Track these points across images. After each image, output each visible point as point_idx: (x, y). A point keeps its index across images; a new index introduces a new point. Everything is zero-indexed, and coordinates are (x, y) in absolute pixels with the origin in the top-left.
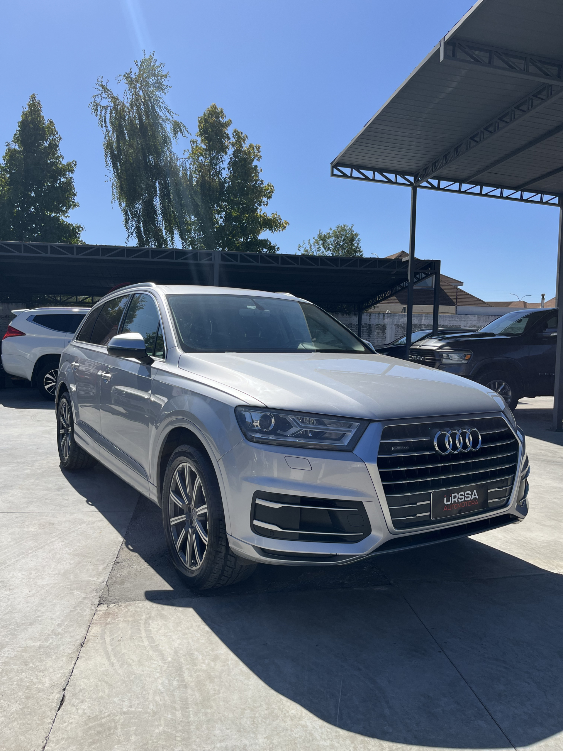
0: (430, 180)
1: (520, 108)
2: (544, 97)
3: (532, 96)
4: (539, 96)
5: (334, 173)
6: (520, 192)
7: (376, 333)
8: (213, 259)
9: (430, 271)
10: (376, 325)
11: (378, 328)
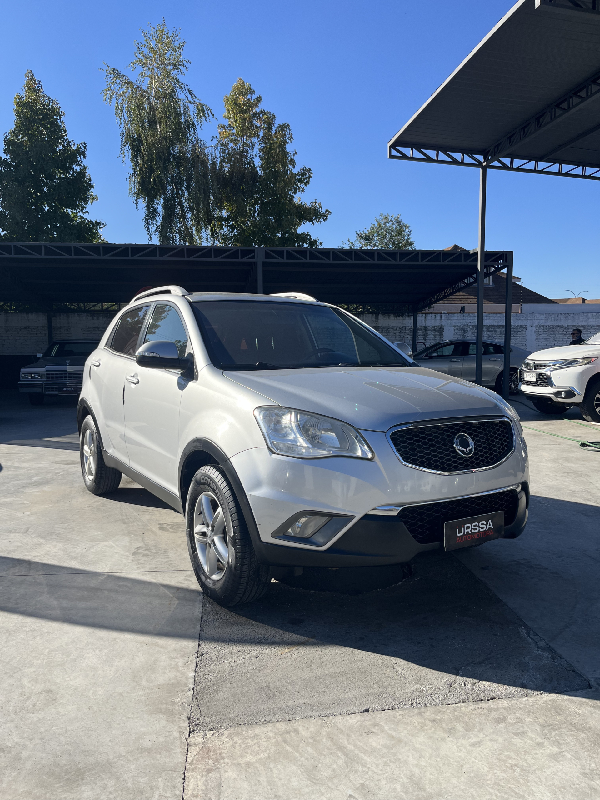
0: (501, 159)
5: (393, 154)
7: (432, 336)
8: (256, 256)
9: (500, 264)
10: (433, 327)
11: (435, 330)
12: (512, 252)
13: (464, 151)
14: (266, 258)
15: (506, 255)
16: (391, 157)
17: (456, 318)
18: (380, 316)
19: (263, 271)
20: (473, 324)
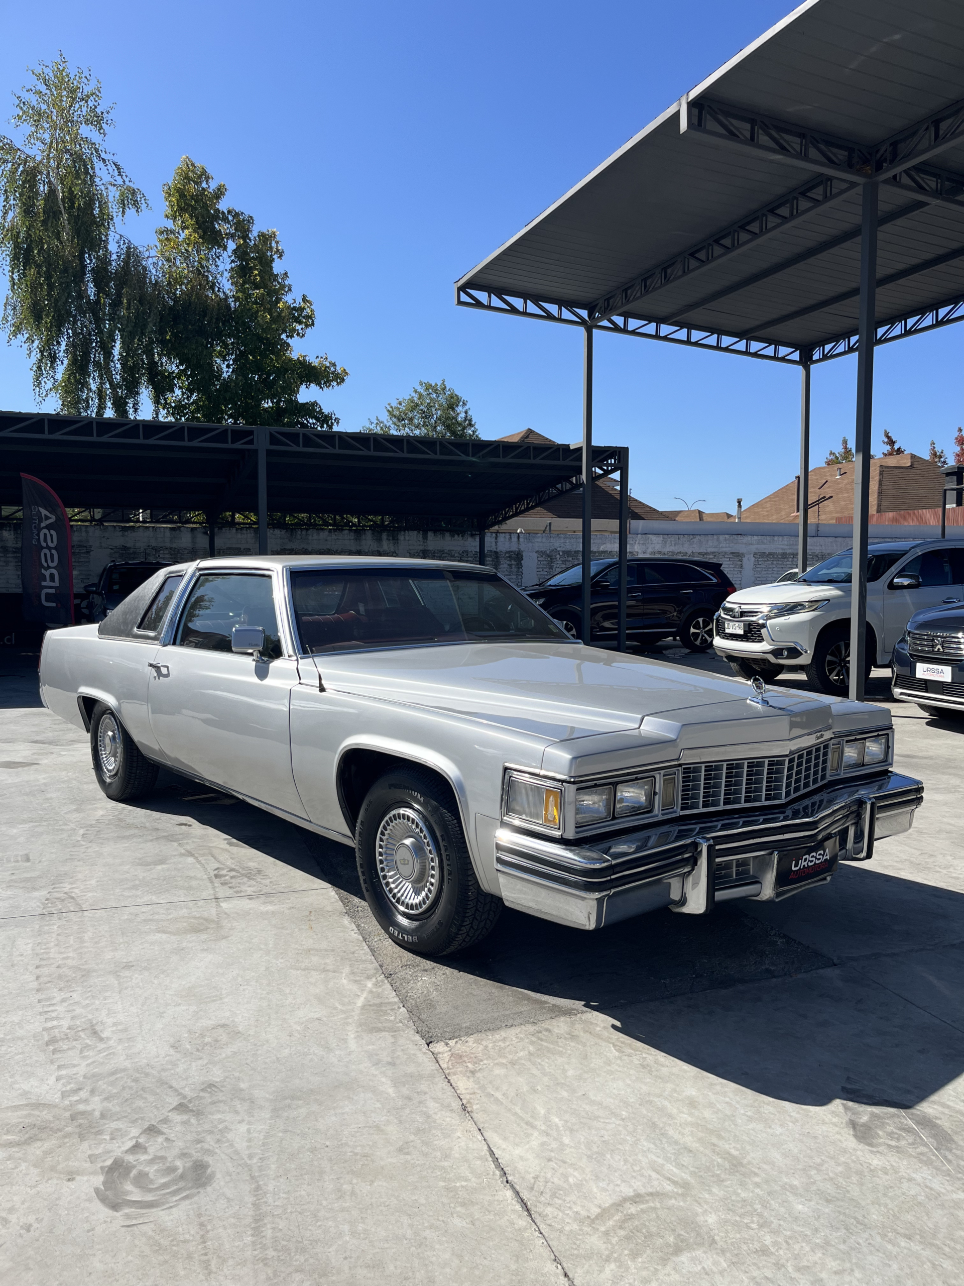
0: (614, 318)
1: (778, 211)
2: (820, 198)
3: (799, 193)
4: (808, 194)
5: (462, 300)
6: (745, 341)
7: (506, 566)
8: (255, 441)
9: (611, 465)
10: (506, 553)
11: (510, 557)
12: (627, 448)
13: (562, 303)
14: (271, 444)
15: (620, 452)
16: (460, 303)
17: (539, 540)
18: (430, 534)
19: (268, 463)
20: (563, 549)
